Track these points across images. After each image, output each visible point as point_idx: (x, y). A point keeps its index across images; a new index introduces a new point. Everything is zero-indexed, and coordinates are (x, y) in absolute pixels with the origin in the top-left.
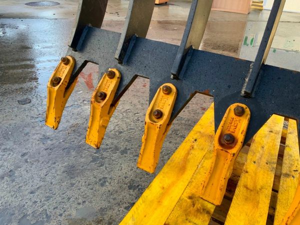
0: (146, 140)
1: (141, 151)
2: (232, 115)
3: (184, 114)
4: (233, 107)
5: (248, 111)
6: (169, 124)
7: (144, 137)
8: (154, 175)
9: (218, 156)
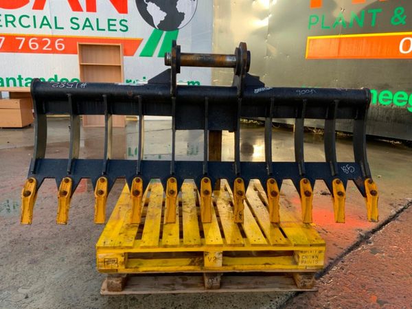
0: (97, 207)
1: (96, 214)
2: (135, 183)
3: (113, 189)
4: (135, 179)
5: (141, 179)
6: (107, 196)
7: (96, 206)
8: (105, 224)
9: (134, 200)
